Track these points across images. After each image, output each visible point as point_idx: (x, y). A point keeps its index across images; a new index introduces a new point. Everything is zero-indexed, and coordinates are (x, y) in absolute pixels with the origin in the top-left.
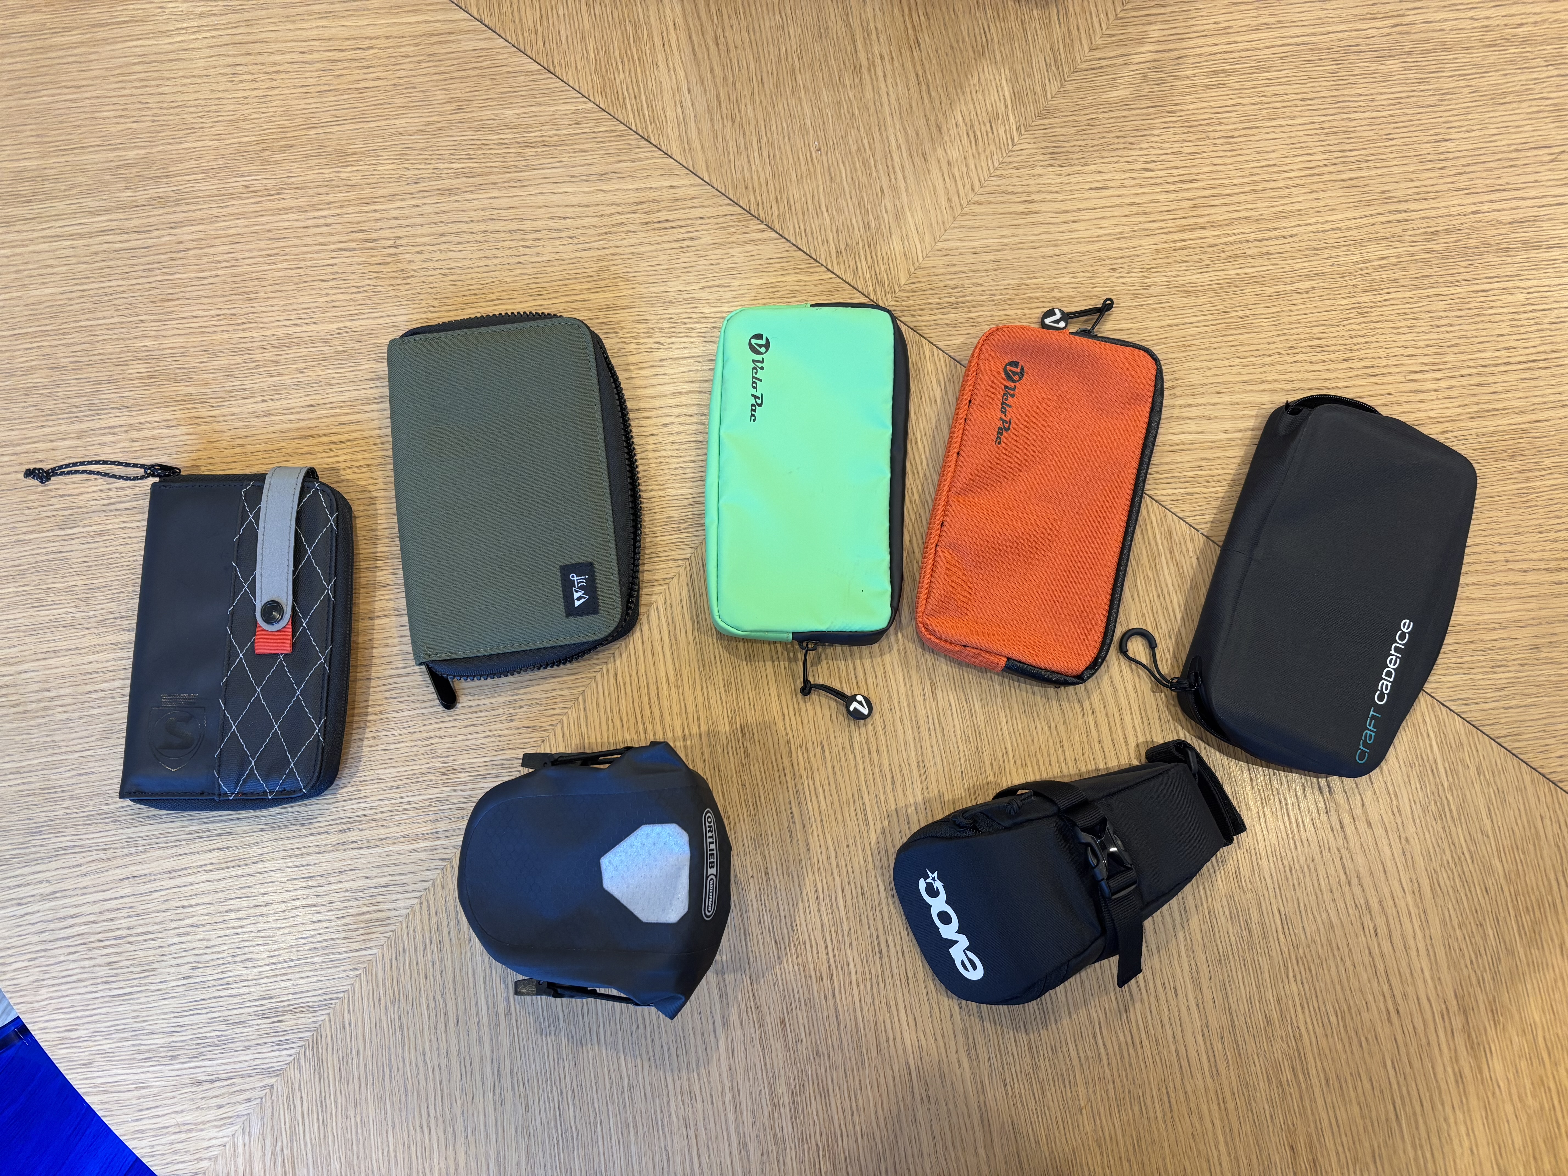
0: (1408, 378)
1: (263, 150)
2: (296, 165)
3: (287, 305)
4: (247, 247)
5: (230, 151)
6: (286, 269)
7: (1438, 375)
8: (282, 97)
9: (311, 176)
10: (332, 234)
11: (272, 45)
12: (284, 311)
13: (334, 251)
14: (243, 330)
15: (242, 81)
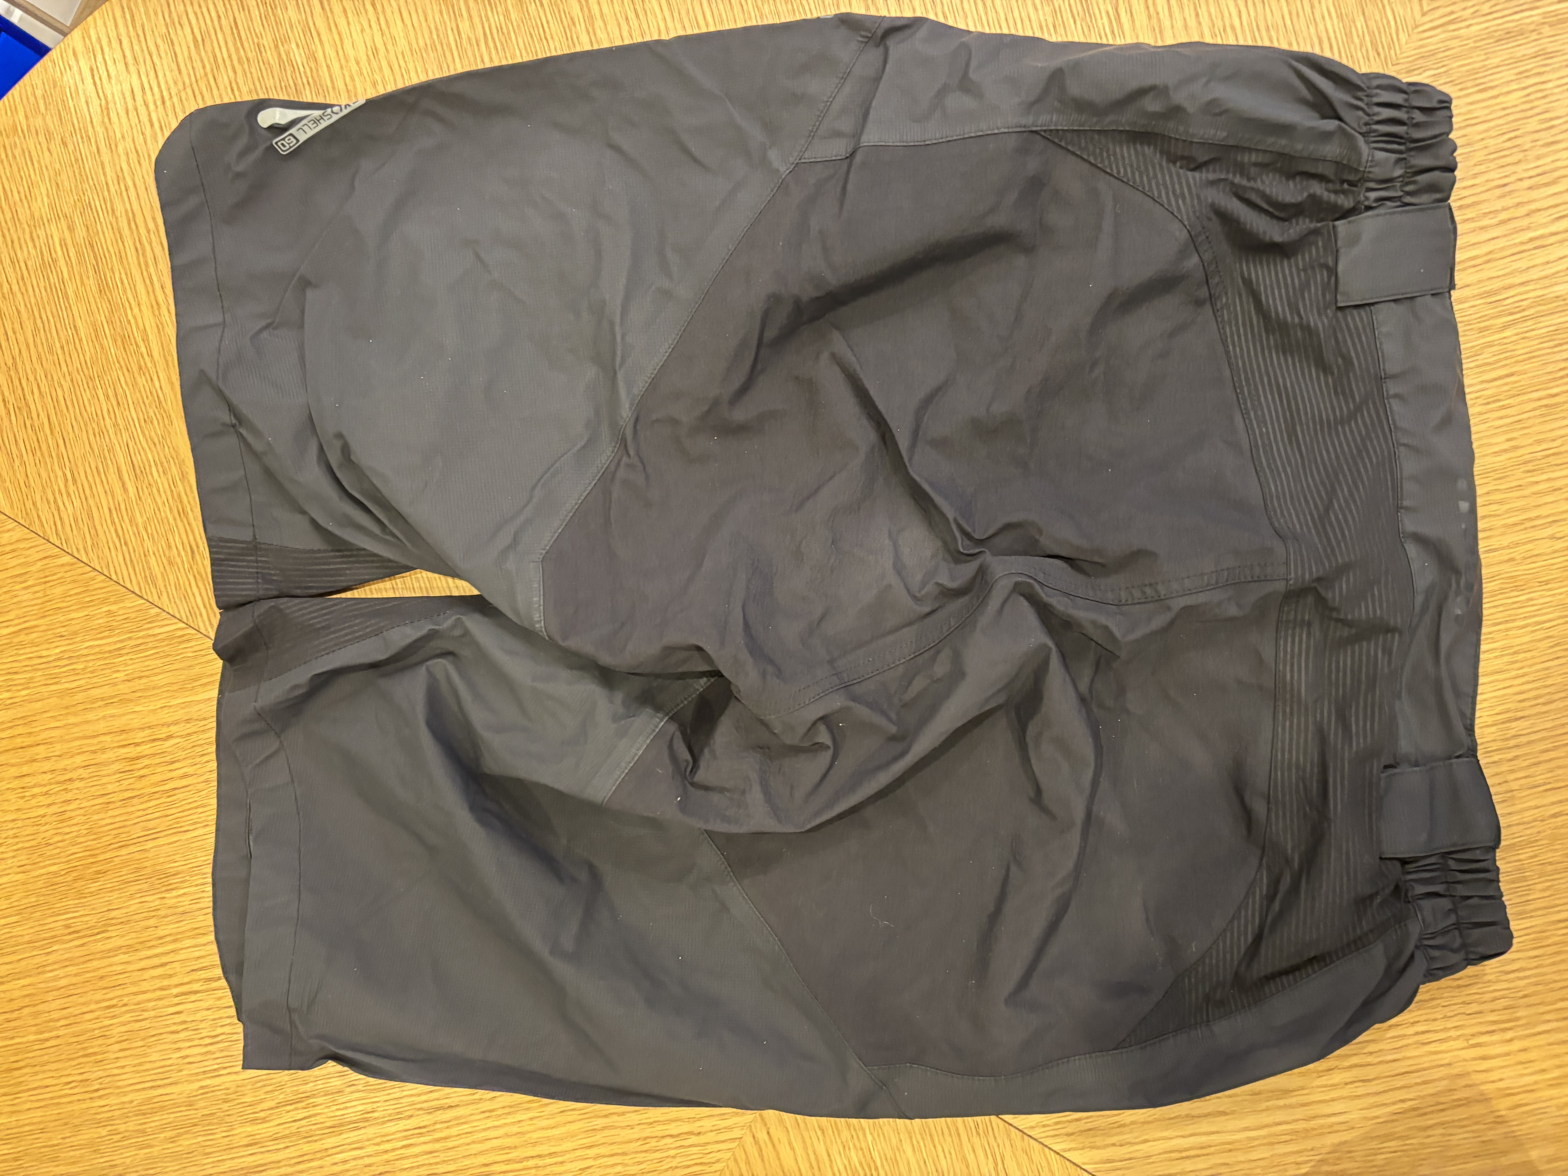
0: (1472, 1042)
1: (75, 880)
2: (116, 895)
3: (141, 1064)
4: (82, 1000)
5: (40, 884)
6: (130, 1022)
7: (1509, 1035)
8: (81, 812)
9: (134, 905)
10: (171, 976)
11: (58, 747)
12: (138, 1072)
13: (177, 996)
14: (100, 1097)
15: (34, 796)
